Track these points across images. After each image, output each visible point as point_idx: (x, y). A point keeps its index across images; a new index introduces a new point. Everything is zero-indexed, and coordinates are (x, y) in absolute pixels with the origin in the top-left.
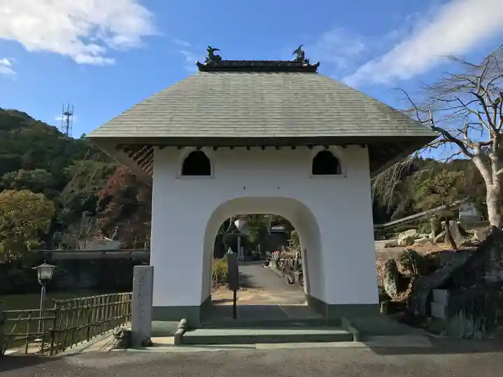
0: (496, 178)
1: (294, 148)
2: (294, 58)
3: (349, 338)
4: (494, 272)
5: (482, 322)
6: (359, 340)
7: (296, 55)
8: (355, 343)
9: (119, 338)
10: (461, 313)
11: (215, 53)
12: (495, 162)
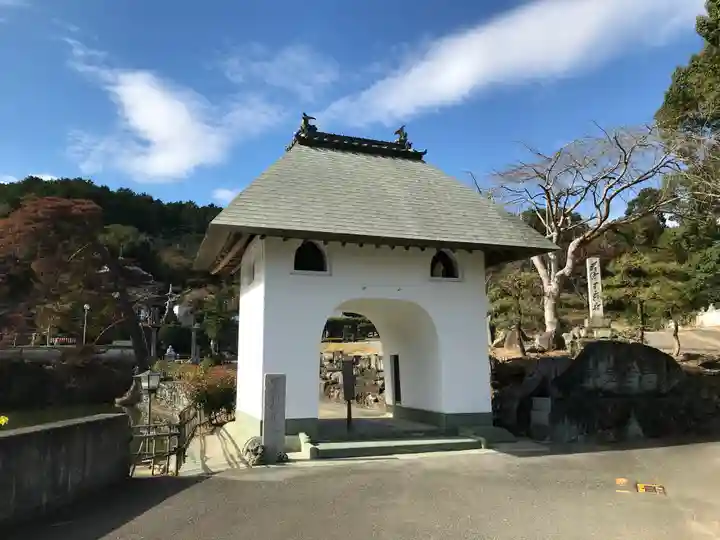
0: (556, 279)
1: (423, 249)
2: (396, 139)
3: (477, 446)
4: (591, 380)
5: (584, 426)
6: (488, 447)
7: (398, 135)
8: (483, 451)
9: (256, 454)
10: (566, 420)
11: (311, 122)
12: (554, 260)
